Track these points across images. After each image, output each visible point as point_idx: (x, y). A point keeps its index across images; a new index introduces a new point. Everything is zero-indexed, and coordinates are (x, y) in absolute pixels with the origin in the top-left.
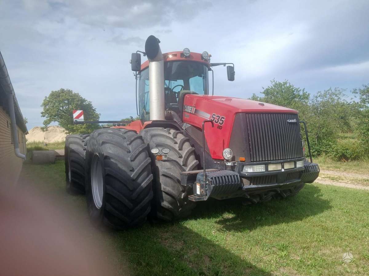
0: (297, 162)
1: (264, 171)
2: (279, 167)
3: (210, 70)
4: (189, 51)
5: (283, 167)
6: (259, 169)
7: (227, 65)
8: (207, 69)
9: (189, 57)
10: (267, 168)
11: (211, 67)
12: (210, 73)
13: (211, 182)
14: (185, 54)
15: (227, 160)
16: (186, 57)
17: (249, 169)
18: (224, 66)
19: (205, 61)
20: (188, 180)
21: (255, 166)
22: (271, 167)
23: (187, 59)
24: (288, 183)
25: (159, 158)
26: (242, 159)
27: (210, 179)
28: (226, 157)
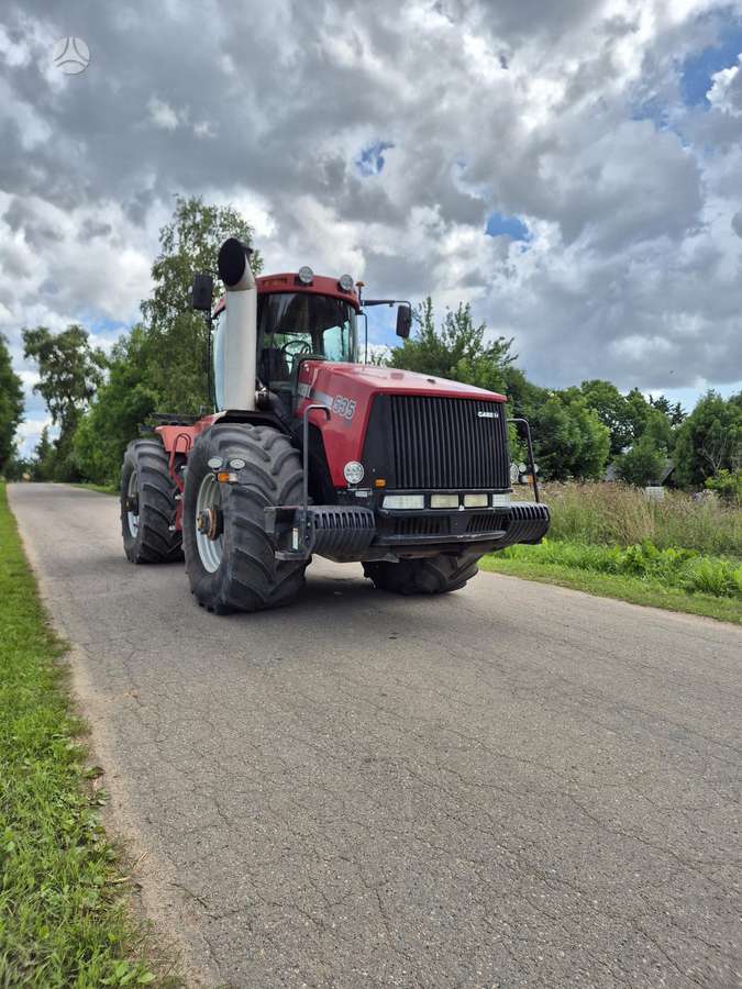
0: (495, 496)
1: (422, 507)
2: (453, 502)
3: (359, 313)
4: (311, 272)
5: (461, 502)
6: (414, 502)
7: (396, 306)
8: (354, 311)
9: (311, 284)
10: (427, 502)
11: (361, 308)
12: (360, 320)
13: (316, 522)
14: (303, 280)
15: (351, 485)
16: (305, 284)
17: (392, 503)
18: (391, 306)
19: (348, 296)
20: (276, 523)
21: (404, 497)
22: (438, 502)
23: (309, 289)
24: (473, 536)
25: (222, 478)
26: (381, 482)
27: (313, 518)
28: (350, 479)
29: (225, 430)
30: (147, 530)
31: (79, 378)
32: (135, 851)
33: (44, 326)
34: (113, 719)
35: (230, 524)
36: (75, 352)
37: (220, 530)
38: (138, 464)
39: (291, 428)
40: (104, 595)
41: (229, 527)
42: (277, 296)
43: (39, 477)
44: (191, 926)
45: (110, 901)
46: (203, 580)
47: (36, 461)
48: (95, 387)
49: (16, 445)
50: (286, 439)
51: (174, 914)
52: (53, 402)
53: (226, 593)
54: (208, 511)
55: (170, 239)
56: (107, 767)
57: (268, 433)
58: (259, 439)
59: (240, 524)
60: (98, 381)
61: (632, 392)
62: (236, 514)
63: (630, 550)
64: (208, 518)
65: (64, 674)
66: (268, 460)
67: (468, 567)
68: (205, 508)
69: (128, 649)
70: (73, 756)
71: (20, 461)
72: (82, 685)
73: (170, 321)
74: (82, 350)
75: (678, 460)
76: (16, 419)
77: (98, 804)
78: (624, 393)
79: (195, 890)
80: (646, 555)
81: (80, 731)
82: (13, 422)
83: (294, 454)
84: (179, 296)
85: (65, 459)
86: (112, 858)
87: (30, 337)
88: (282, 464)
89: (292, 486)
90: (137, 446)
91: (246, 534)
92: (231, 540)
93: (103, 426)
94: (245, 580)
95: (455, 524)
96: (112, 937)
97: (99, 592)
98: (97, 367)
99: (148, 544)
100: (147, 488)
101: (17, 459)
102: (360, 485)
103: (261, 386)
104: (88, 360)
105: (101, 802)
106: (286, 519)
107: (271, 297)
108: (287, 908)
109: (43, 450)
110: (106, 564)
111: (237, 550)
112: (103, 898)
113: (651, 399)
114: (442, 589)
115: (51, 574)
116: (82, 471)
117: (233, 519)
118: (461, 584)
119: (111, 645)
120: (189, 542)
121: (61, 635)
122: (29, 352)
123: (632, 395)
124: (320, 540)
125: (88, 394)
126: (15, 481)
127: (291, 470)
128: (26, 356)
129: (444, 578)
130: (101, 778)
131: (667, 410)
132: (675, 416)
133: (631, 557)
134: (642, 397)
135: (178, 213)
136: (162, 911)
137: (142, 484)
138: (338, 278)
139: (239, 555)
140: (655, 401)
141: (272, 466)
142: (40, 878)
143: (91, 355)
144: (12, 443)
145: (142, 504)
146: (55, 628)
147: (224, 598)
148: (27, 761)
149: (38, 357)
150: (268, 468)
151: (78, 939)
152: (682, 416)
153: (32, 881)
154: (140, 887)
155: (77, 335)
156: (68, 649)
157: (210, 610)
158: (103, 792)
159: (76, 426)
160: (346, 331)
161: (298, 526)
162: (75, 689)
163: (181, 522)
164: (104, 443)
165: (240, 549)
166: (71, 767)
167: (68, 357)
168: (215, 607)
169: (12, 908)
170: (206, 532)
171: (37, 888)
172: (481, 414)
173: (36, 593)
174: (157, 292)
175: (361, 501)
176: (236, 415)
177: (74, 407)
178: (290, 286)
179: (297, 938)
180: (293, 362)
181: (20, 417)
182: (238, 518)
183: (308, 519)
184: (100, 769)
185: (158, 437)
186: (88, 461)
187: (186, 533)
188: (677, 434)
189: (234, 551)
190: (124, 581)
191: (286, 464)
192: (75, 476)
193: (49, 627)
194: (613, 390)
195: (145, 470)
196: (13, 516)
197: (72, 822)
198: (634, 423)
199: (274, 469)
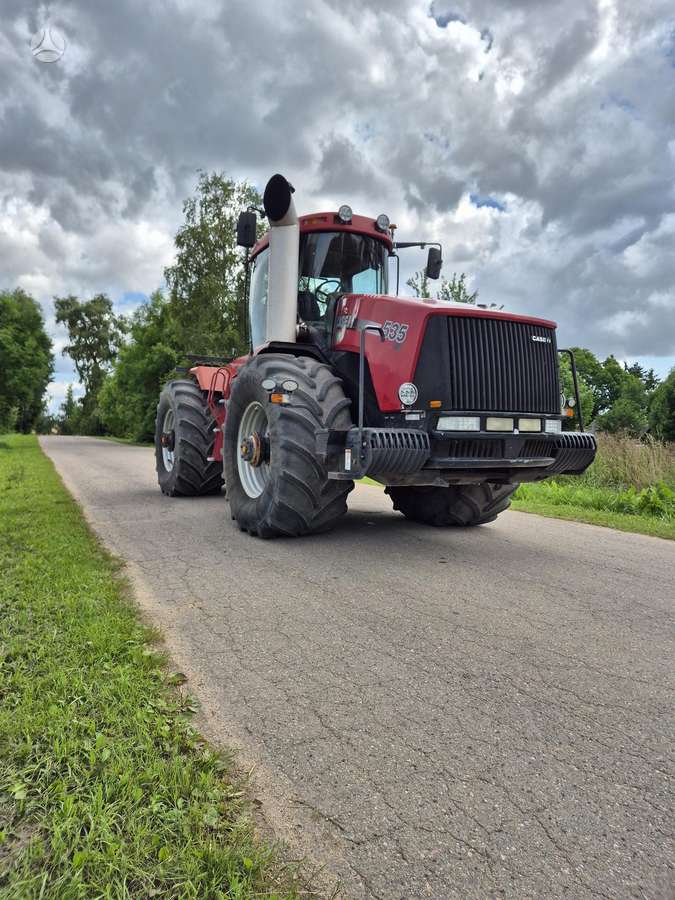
0: (548, 422)
1: (478, 429)
2: (507, 425)
3: (392, 254)
4: (350, 210)
5: (516, 426)
6: (470, 424)
7: (427, 248)
8: (387, 252)
9: (350, 222)
10: (483, 425)
11: (394, 250)
12: (391, 262)
13: (372, 442)
14: (343, 218)
15: (406, 406)
16: (344, 223)
17: (446, 424)
18: (422, 248)
19: (383, 235)
20: (329, 444)
21: (460, 419)
22: (494, 424)
23: (347, 227)
24: (526, 461)
25: (275, 398)
26: (436, 404)
27: (370, 437)
28: (405, 400)
29: (271, 359)
30: (183, 464)
31: (103, 341)
32: (244, 762)
33: (73, 295)
34: (183, 629)
35: (278, 448)
36: (101, 319)
37: (265, 457)
38: (174, 402)
39: (331, 360)
40: (146, 521)
41: (276, 453)
42: (315, 235)
43: (65, 430)
44: (331, 852)
45: (233, 820)
46: (247, 506)
47: (62, 417)
48: (117, 350)
49: (45, 402)
50: (328, 368)
51: (307, 837)
52: (80, 363)
53: (272, 516)
54: (252, 439)
55: (193, 210)
56: (189, 675)
57: (310, 363)
58: (304, 368)
59: (289, 448)
60: (119, 344)
61: (608, 359)
62: (285, 438)
63: (644, 492)
64: (252, 445)
65: (124, 586)
66: (314, 387)
67: (501, 500)
68: (248, 434)
69: (182, 566)
70: (152, 662)
71: (49, 417)
72: (144, 596)
73: (190, 287)
74: (106, 317)
75: (653, 422)
76: (46, 378)
77: (189, 710)
78: (601, 360)
79: (324, 808)
80: (662, 497)
81: (153, 638)
82: (45, 381)
83: (338, 383)
84: (199, 263)
85: (90, 414)
86: (220, 768)
87: (62, 305)
88: (327, 391)
89: (337, 412)
90: (173, 385)
91: (294, 458)
92: (278, 464)
93: (126, 383)
94: (290, 504)
95: (509, 447)
96: (248, 863)
97: (142, 518)
98: (120, 332)
99: (183, 477)
100: (183, 424)
101: (46, 414)
102: (415, 406)
103: (300, 321)
104: (112, 325)
105: (192, 709)
106: (339, 441)
107: (310, 235)
108: (439, 835)
109: (68, 407)
110: (144, 496)
111: (284, 473)
112: (222, 814)
113: (626, 366)
114: (474, 522)
115: (92, 502)
116: (106, 425)
117: (281, 443)
118: (491, 517)
119: (165, 562)
120: (231, 469)
121: (114, 553)
122: (60, 318)
123: (608, 361)
124: (376, 459)
125: (111, 356)
126: (44, 434)
127: (336, 398)
128: (58, 322)
129: (478, 510)
130: (185, 685)
131: (641, 376)
132: (647, 382)
133: (647, 499)
134: (617, 364)
135: (200, 187)
136: (291, 832)
137: (179, 420)
138: (376, 218)
139: (287, 479)
140: (629, 367)
141: (318, 393)
142: (148, 790)
143: (115, 321)
144: (43, 400)
145: (178, 439)
146: (107, 547)
147: (269, 521)
148: (106, 666)
149: (67, 323)
150: (314, 394)
151: (208, 864)
152: (655, 382)
153: (138, 794)
154: (260, 803)
155: (102, 303)
156: (123, 565)
157: (254, 534)
158: (191, 698)
159: (101, 385)
160: (379, 272)
161: (351, 447)
162: (138, 600)
163: (222, 451)
164: (127, 398)
165: (288, 472)
166: (154, 673)
167: (94, 323)
168: (259, 532)
169: (120, 823)
170: (249, 459)
171: (146, 802)
172: (535, 339)
173: (82, 518)
174: (181, 259)
175: (414, 424)
176: (279, 346)
177: (99, 368)
178: (330, 224)
179: (464, 871)
180: (328, 302)
181: (50, 377)
182: (287, 442)
183: (364, 439)
184: (184, 676)
185: (193, 377)
186: (111, 415)
187: (227, 462)
188: (652, 398)
189: (282, 474)
190: (164, 510)
191: (331, 391)
192: (99, 430)
193: (101, 546)
194: (589, 356)
195: (182, 407)
196: (49, 459)
197: (167, 728)
198: (611, 388)
199: (321, 395)
